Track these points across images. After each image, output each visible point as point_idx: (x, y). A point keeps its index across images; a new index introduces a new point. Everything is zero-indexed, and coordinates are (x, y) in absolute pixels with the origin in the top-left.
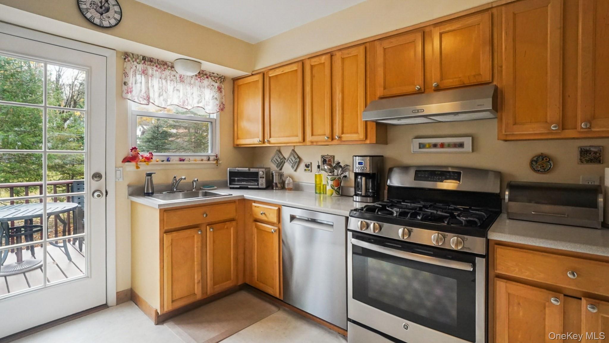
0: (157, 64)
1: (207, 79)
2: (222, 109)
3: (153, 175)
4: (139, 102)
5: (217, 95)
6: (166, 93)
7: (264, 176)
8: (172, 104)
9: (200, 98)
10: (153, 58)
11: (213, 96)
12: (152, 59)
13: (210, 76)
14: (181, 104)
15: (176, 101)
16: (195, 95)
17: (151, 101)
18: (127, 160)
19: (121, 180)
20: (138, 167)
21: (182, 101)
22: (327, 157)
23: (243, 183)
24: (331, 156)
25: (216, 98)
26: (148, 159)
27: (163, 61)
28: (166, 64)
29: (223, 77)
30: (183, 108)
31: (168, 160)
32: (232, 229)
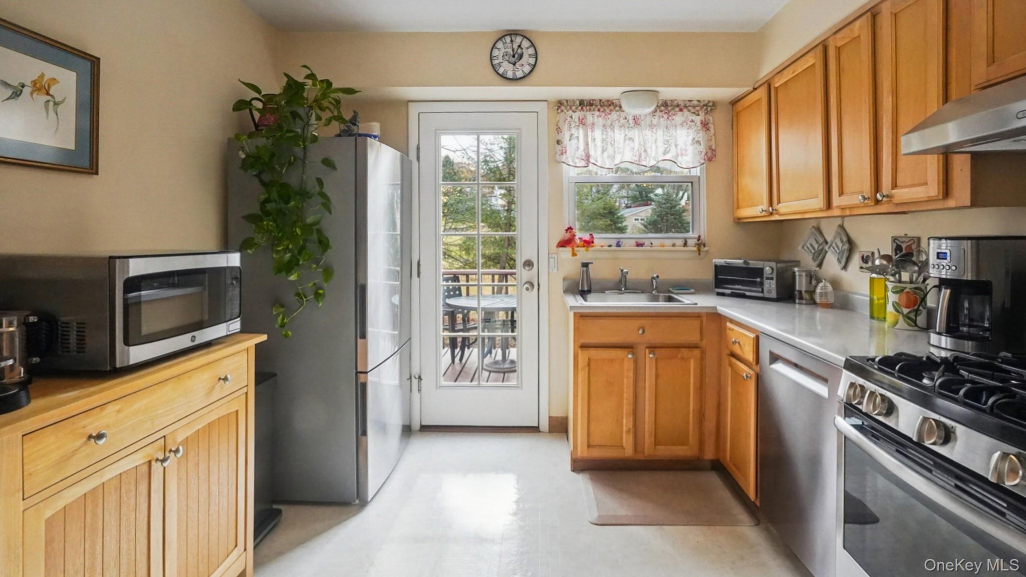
0: (599, 107)
1: (680, 113)
2: (710, 157)
3: (590, 266)
4: (574, 165)
5: (701, 136)
6: (612, 146)
7: (774, 276)
8: (623, 161)
9: (666, 146)
10: (593, 100)
11: (694, 139)
12: (591, 102)
13: (686, 107)
14: (636, 159)
15: (628, 156)
16: (660, 143)
17: (592, 160)
18: (563, 244)
19: (555, 270)
20: (574, 254)
21: (637, 153)
22: (904, 239)
23: (737, 287)
24: (912, 238)
25: (698, 142)
26: (588, 243)
27: (609, 101)
28: (613, 103)
29: (711, 104)
30: (639, 165)
31: (618, 245)
32: (692, 362)
